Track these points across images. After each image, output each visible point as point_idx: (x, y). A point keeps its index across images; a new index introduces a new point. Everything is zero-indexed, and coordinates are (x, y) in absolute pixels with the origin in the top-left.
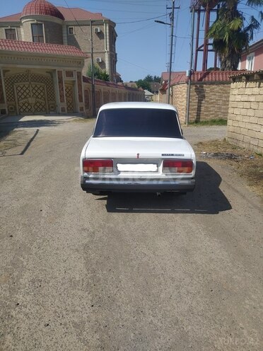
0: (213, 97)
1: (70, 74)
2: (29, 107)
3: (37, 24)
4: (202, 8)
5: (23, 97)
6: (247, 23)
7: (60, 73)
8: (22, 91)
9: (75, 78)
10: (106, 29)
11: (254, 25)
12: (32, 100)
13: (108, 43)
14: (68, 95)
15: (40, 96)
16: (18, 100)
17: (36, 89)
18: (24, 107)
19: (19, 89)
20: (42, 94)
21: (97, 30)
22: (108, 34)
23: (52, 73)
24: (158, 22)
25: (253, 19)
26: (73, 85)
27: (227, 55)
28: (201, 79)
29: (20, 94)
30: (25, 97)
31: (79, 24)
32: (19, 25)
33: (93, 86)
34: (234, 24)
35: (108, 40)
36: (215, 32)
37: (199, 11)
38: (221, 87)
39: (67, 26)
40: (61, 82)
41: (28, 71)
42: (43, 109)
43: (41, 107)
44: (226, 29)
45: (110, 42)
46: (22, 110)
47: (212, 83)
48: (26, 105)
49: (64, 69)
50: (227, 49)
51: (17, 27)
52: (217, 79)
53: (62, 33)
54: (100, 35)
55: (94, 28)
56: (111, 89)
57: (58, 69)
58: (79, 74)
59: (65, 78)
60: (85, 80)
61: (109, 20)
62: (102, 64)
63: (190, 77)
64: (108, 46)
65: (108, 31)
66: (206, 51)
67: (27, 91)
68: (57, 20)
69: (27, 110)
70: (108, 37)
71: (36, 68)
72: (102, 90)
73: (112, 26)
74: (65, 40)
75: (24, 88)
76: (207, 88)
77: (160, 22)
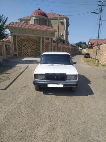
1: (47, 39)
2: (28, 54)
3: (36, 19)
5: (25, 49)
7: (43, 38)
8: (25, 46)
9: (50, 41)
10: (65, 21)
12: (29, 50)
13: (65, 27)
14: (46, 48)
15: (33, 49)
16: (23, 50)
17: (32, 45)
18: (26, 54)
19: (24, 45)
20: (34, 48)
21: (61, 21)
22: (66, 23)
23: (39, 38)
24: (93, 12)
26: (49, 44)
29: (24, 47)
30: (26, 49)
31: (55, 19)
33: (58, 44)
35: (65, 26)
39: (49, 20)
40: (43, 42)
41: (29, 37)
42: (34, 55)
43: (33, 54)
45: (66, 27)
46: (24, 55)
48: (27, 52)
49: (45, 37)
51: (29, 21)
53: (46, 23)
54: (62, 23)
55: (60, 20)
56: (66, 46)
57: (42, 36)
58: (52, 39)
59: (45, 41)
60: (54, 42)
61: (67, 17)
62: (62, 36)
64: (65, 28)
65: (66, 22)
67: (28, 46)
68: (45, 18)
69: (27, 55)
70: (65, 24)
71: (32, 36)
72: (62, 47)
73: (68, 20)
74: (47, 24)
75: (26, 45)
77: (95, 13)
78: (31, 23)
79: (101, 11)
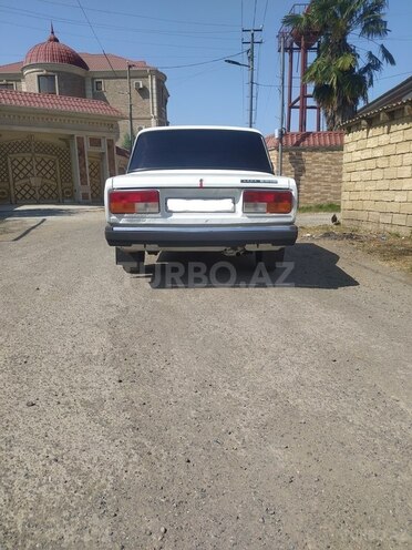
0: (316, 170)
1: (96, 142)
2: (32, 192)
3: (46, 76)
4: (295, 46)
5: (21, 176)
6: (362, 62)
7: (80, 140)
8: (20, 167)
9: (104, 148)
10: (151, 84)
11: (374, 65)
12: (35, 181)
13: (155, 105)
14: (93, 174)
15: (48, 176)
16: (14, 181)
17: (43, 164)
18: (23, 192)
19: (16, 163)
20: (52, 172)
21: (138, 84)
22: (154, 91)
23: (67, 140)
24: (229, 62)
25: (371, 55)
26: (102, 159)
27: (335, 107)
28: (298, 144)
29: (17, 171)
30: (26, 177)
31: (116, 76)
32: (19, 77)
34: (344, 62)
35: (155, 100)
36: (316, 73)
37: (290, 50)
38: (329, 154)
39: (93, 79)
40: (81, 153)
41: (31, 136)
42: (54, 195)
43: (50, 192)
44: (332, 69)
45: (158, 103)
46: (19, 196)
47: (315, 149)
48: (27, 188)
49: (87, 135)
50: (335, 99)
51: (16, 81)
52: (322, 143)
53: (84, 85)
54: (143, 92)
55: (134, 81)
57: (77, 134)
58: (110, 144)
59: (88, 148)
60: (120, 151)
61: (157, 71)
63: (280, 140)
64: (155, 109)
65: (154, 87)
66: (304, 108)
67: (29, 167)
68: (77, 70)
69: (28, 196)
70: (155, 96)
71: (43, 132)
73: (161, 79)
74: (89, 92)
75: (24, 163)
76: (307, 157)
77: (234, 63)
78: (25, 90)
79: (251, 58)
